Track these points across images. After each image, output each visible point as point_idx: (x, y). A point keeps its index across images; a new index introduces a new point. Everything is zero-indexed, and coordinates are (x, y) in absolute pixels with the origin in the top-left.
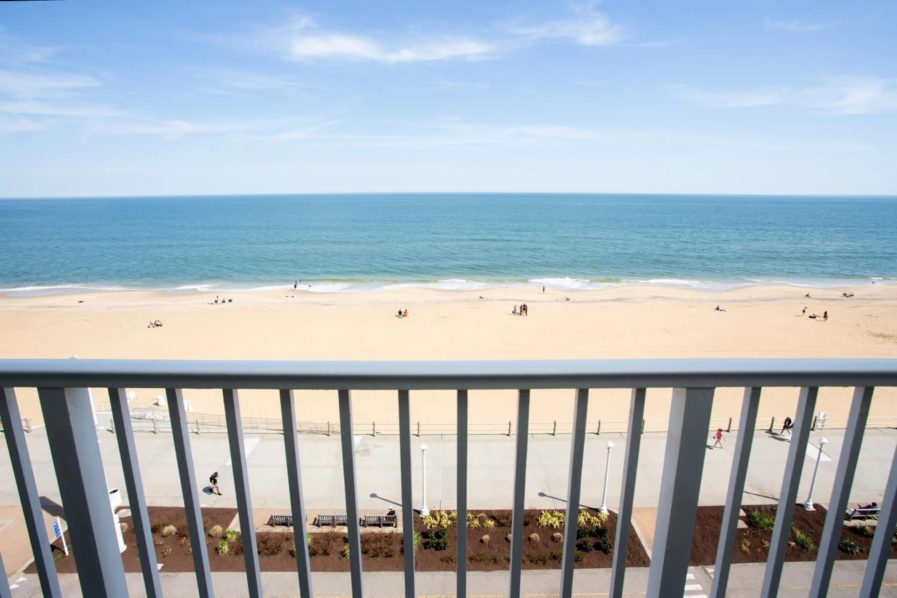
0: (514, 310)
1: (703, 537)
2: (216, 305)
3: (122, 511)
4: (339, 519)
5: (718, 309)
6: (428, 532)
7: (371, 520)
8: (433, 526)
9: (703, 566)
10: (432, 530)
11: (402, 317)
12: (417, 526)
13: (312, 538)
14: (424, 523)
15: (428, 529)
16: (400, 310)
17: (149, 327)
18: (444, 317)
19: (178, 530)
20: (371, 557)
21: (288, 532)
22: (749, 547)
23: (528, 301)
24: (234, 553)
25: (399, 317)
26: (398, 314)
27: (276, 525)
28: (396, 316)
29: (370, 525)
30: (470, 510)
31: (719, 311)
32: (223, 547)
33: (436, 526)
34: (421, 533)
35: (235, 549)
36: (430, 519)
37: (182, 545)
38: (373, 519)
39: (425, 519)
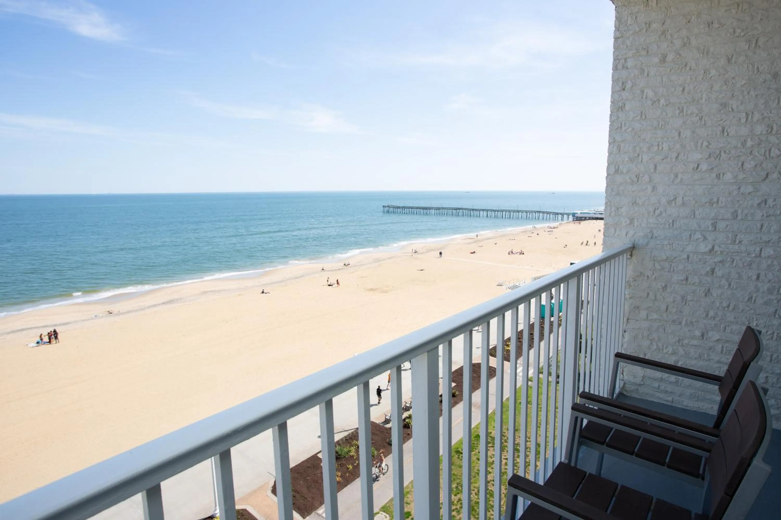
1: (308, 488)
5: (263, 292)
9: (315, 512)
22: (341, 477)
31: (264, 294)
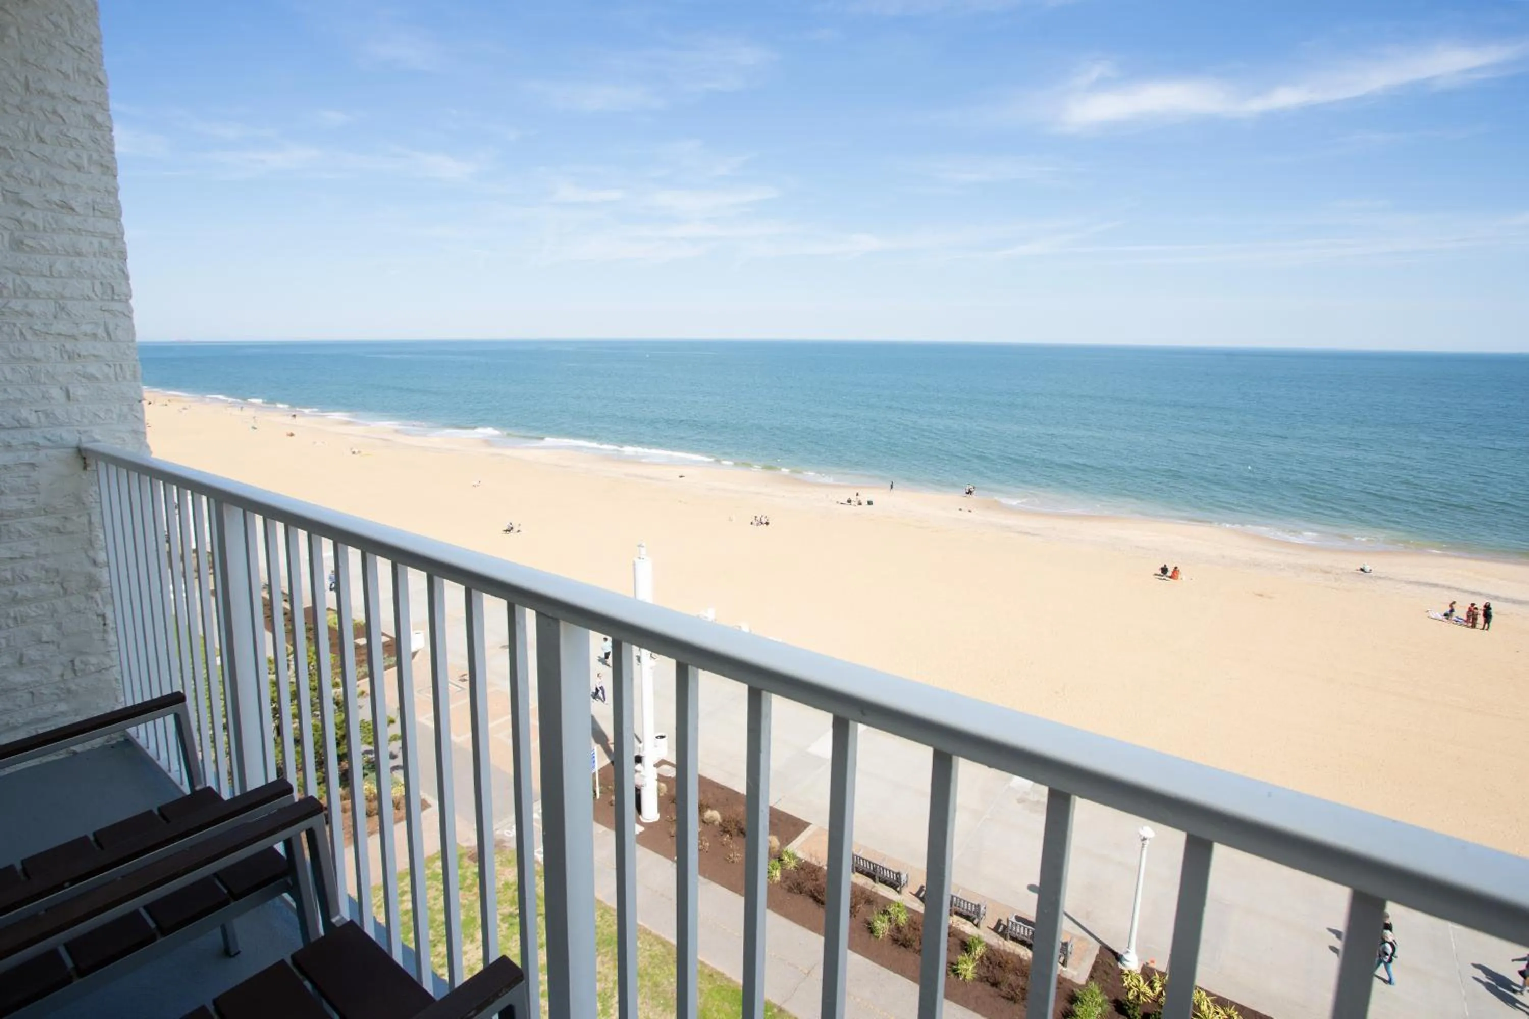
0: (1448, 609)
2: (847, 508)
3: (665, 767)
4: (960, 904)
6: (1128, 1004)
7: (1018, 930)
8: (1141, 997)
10: (1138, 1005)
11: (1167, 578)
12: (1107, 982)
13: (907, 917)
14: (1124, 982)
15: (1128, 998)
16: (1165, 566)
17: (752, 523)
18: (1261, 595)
19: (724, 821)
20: (1003, 997)
21: (873, 890)
23: (1496, 598)
24: (787, 887)
25: (1162, 578)
26: (1160, 572)
27: (881, 882)
28: (1156, 575)
29: (1014, 939)
30: (1237, 1004)
32: (774, 872)
33: (1150, 1001)
34: (1113, 998)
35: (789, 882)
36: (1139, 981)
37: (723, 845)
38: (1022, 932)
39: (1128, 975)
